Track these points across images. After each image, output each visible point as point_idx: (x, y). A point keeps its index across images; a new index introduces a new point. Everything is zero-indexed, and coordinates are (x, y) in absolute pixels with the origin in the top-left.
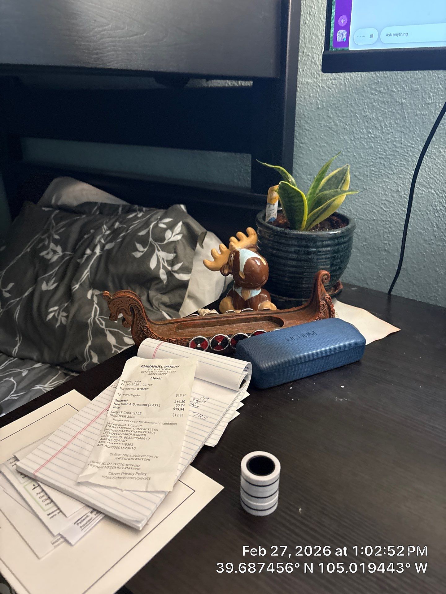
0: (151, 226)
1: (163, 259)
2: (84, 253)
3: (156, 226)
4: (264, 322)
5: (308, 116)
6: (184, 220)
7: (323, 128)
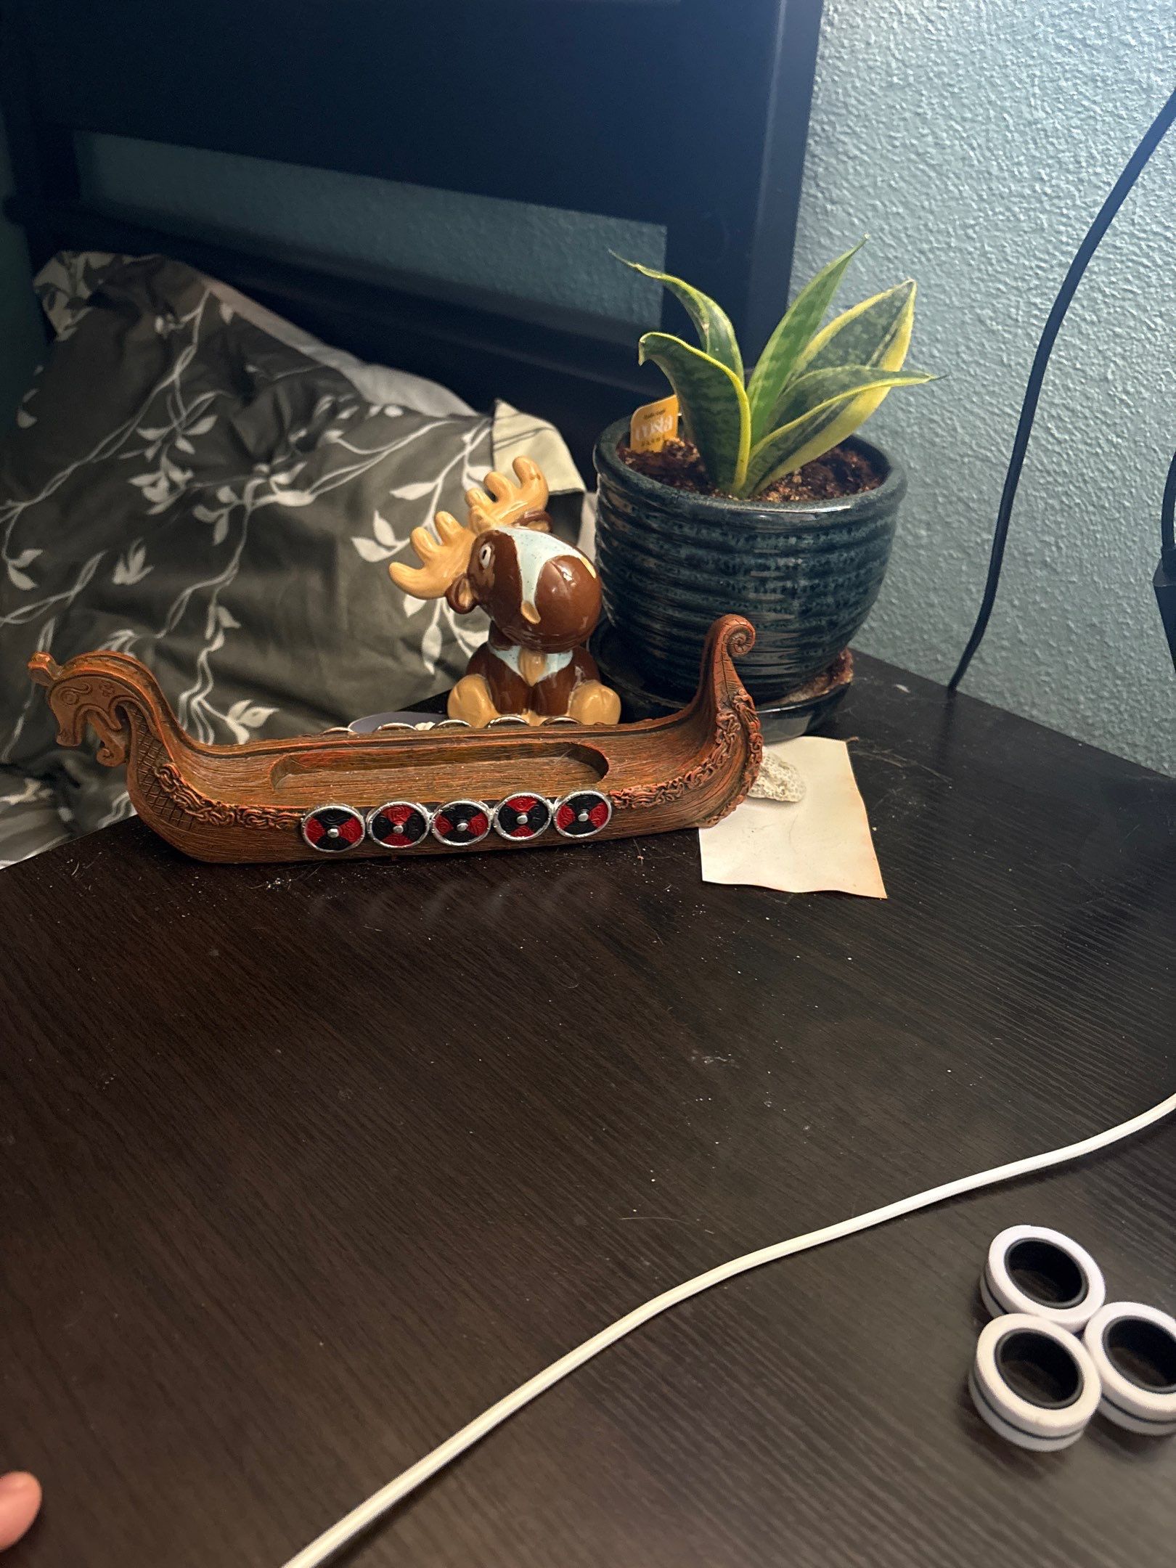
5: (858, 110)
7: (899, 155)
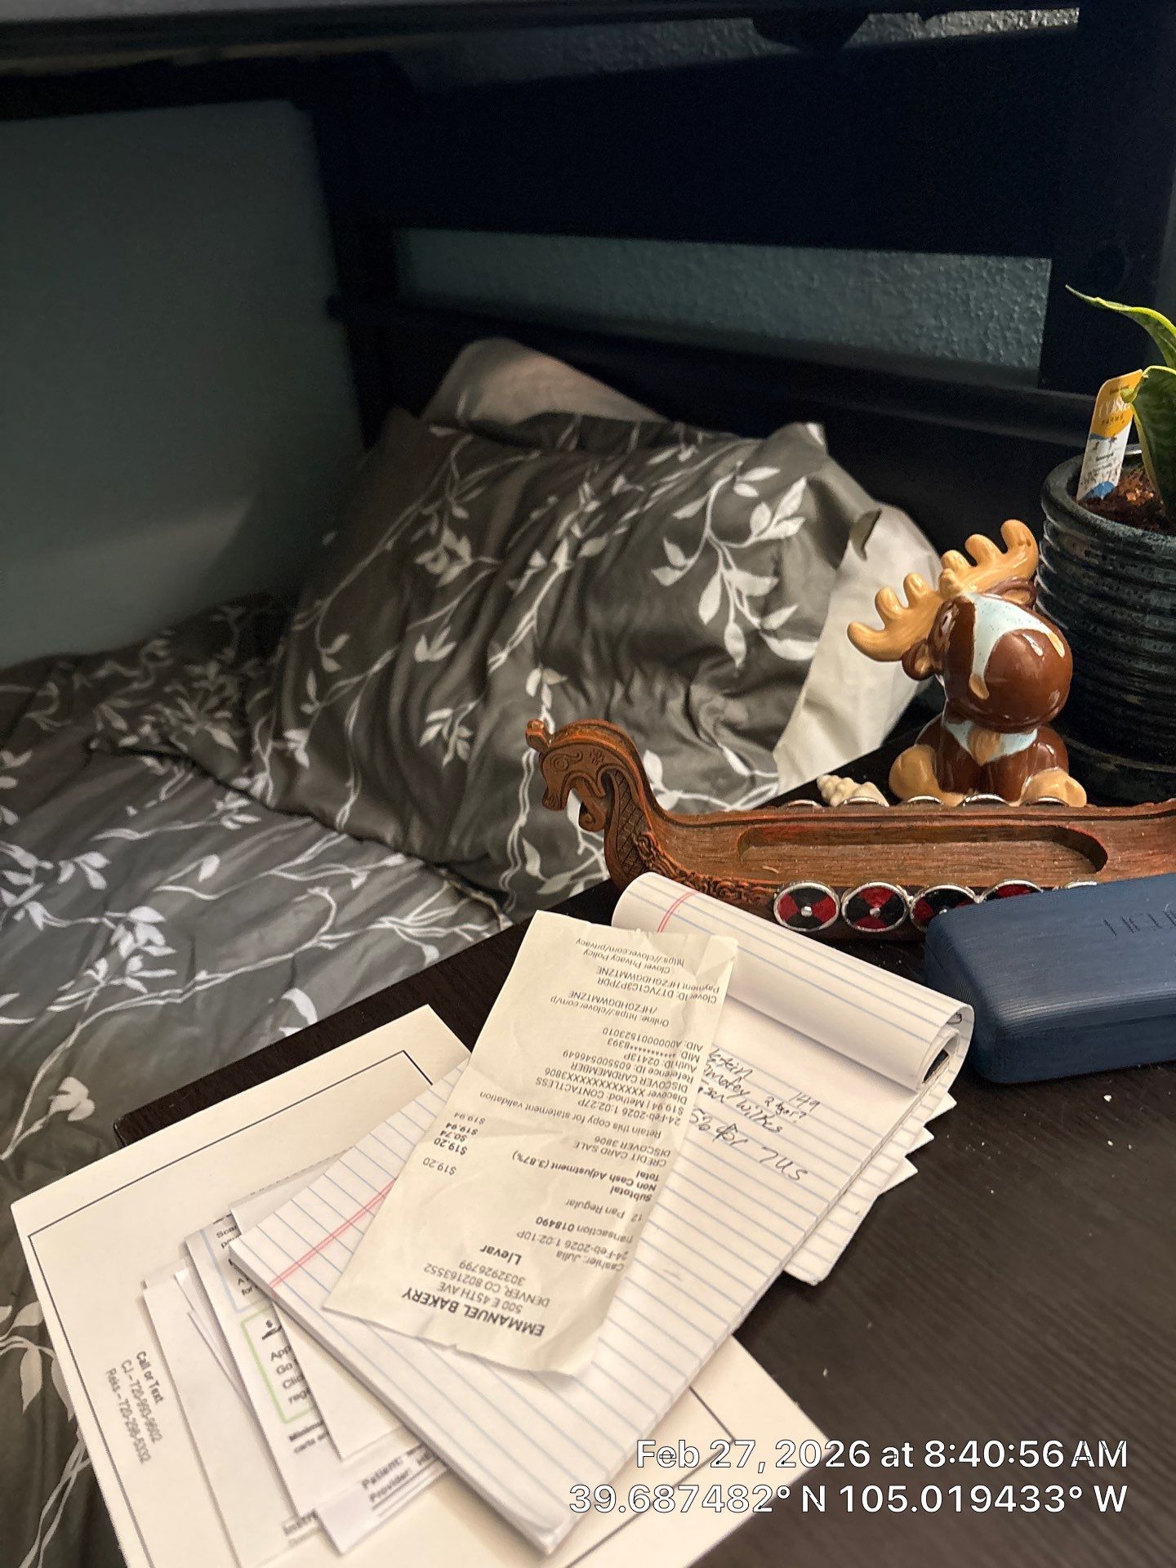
0: (714, 492)
1: (739, 593)
2: (525, 565)
3: (729, 489)
4: (1038, 843)
6: (814, 474)
